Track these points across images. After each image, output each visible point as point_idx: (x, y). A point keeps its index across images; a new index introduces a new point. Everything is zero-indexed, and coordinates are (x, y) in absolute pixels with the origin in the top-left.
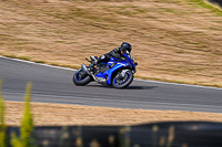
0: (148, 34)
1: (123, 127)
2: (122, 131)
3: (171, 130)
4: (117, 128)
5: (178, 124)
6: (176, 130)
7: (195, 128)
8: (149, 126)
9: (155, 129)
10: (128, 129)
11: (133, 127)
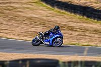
0: (18, 19)
1: (6, 61)
2: (5, 63)
3: (28, 62)
4: (3, 62)
5: (31, 60)
6: (30, 63)
7: (39, 61)
8: (18, 61)
9: (20, 62)
10: (8, 62)
11: (10, 61)
